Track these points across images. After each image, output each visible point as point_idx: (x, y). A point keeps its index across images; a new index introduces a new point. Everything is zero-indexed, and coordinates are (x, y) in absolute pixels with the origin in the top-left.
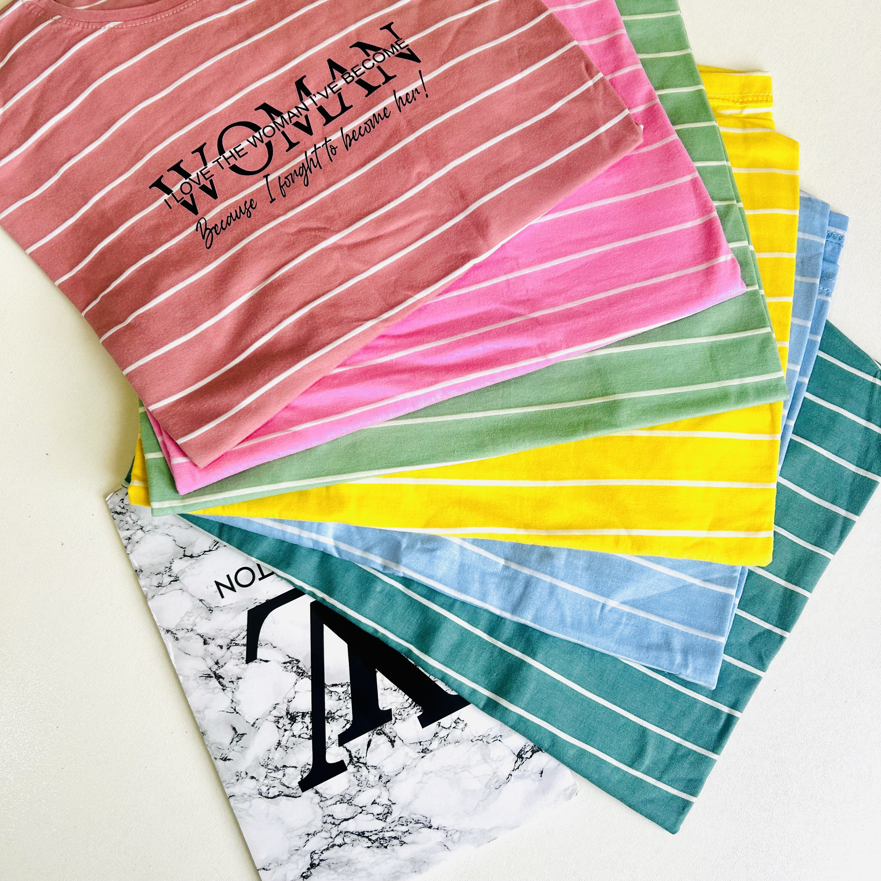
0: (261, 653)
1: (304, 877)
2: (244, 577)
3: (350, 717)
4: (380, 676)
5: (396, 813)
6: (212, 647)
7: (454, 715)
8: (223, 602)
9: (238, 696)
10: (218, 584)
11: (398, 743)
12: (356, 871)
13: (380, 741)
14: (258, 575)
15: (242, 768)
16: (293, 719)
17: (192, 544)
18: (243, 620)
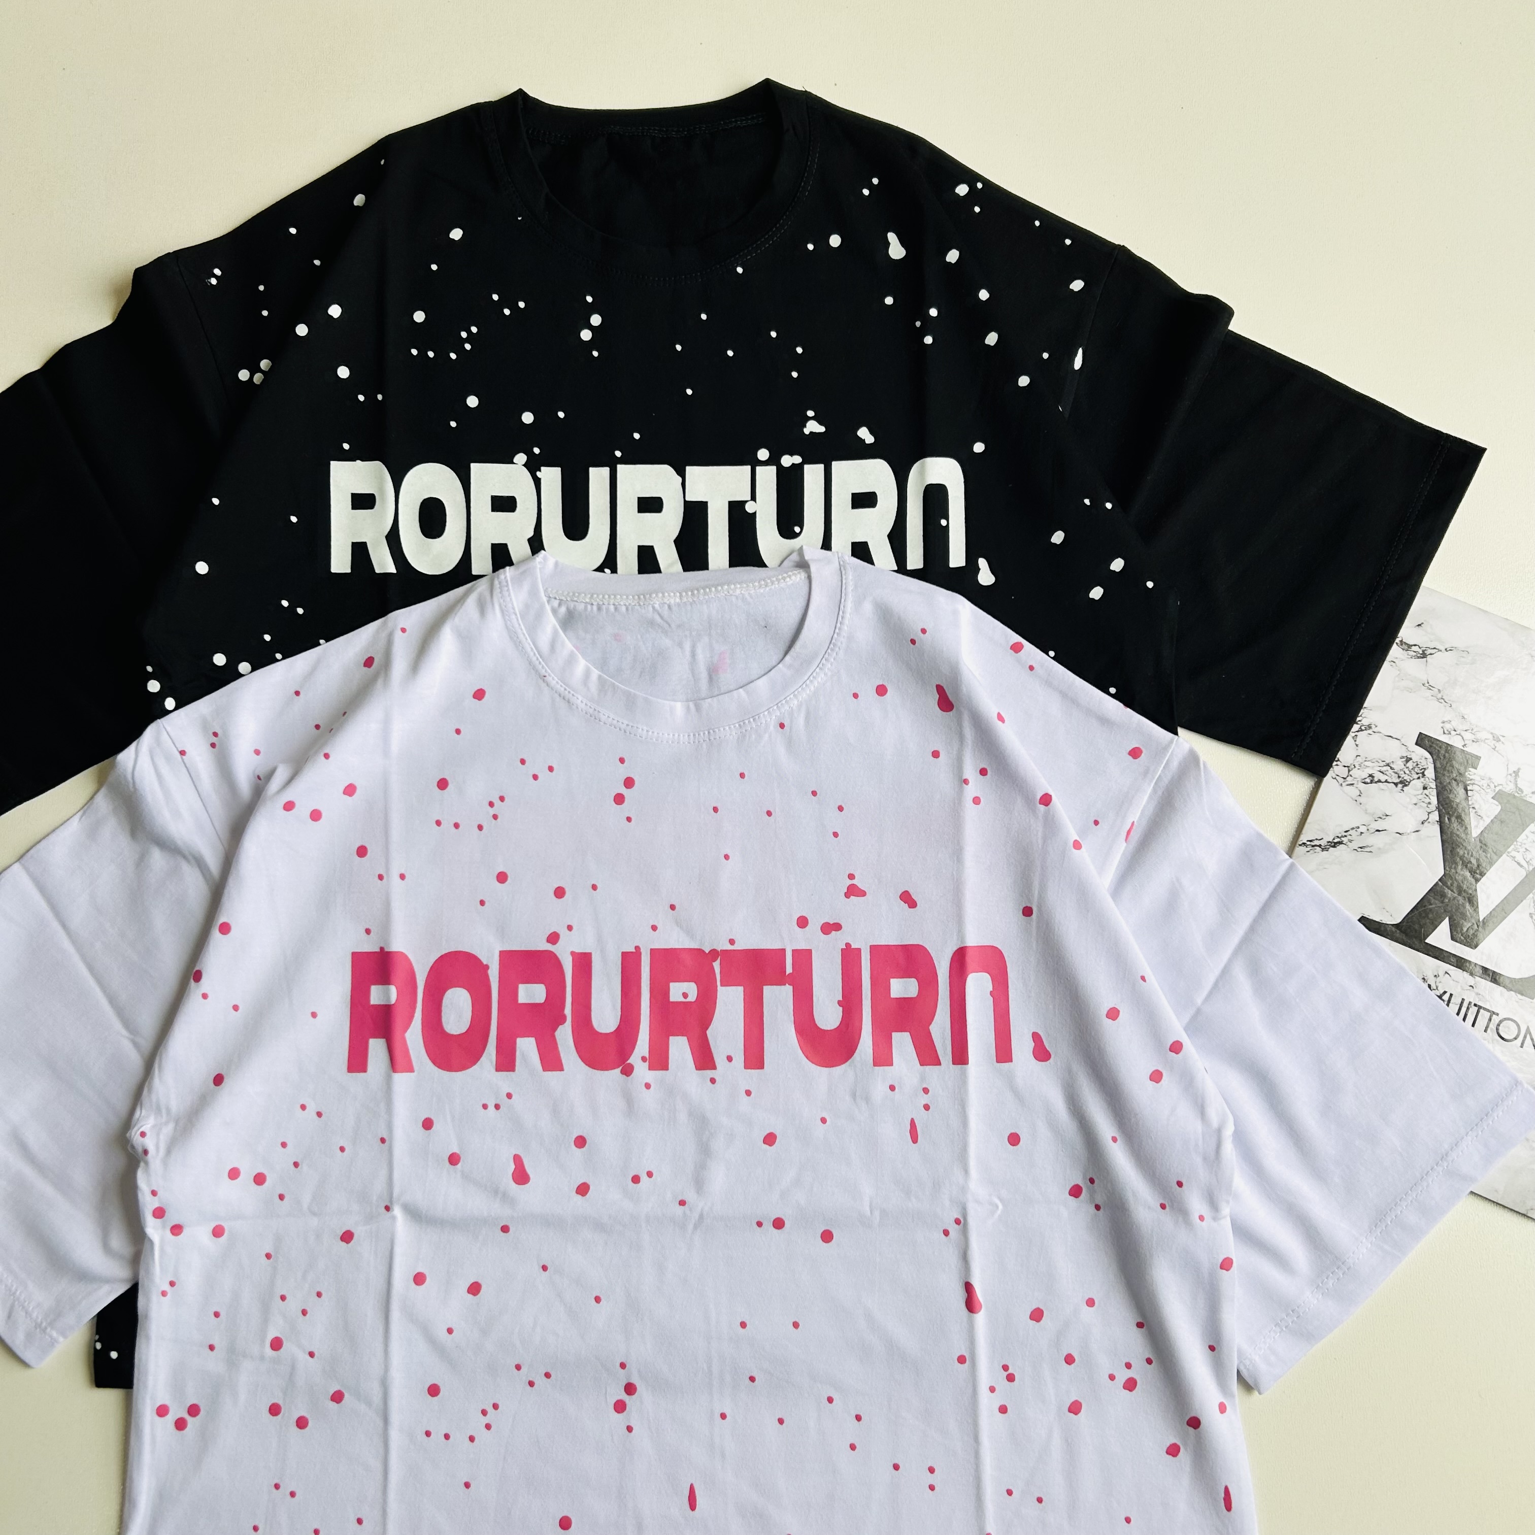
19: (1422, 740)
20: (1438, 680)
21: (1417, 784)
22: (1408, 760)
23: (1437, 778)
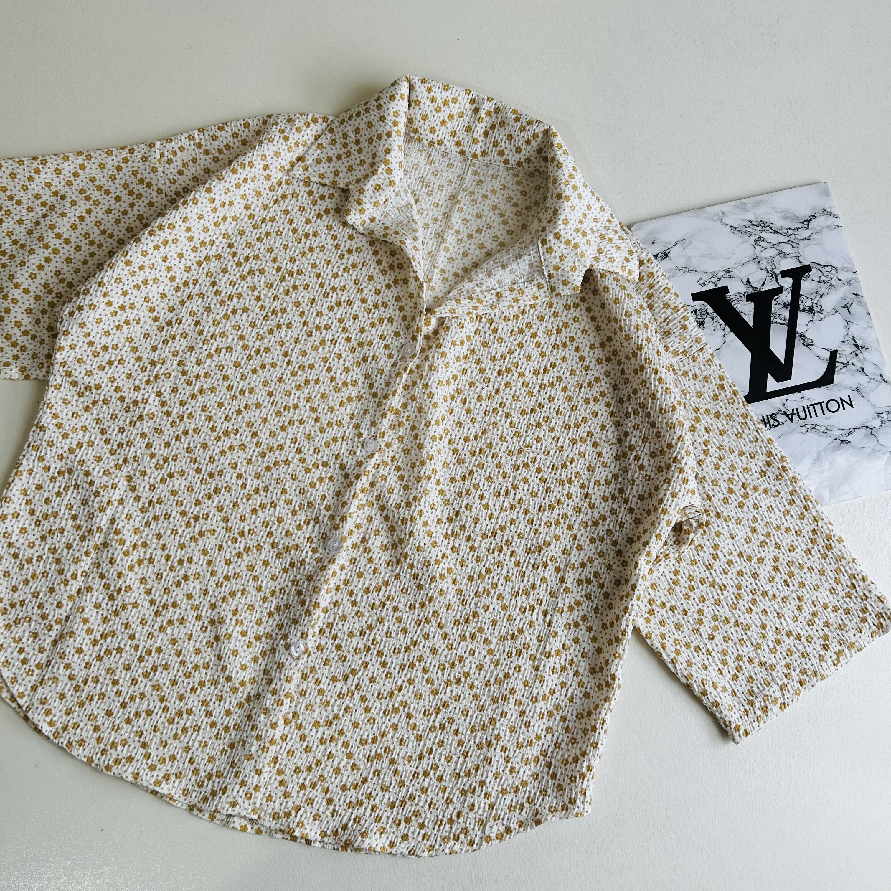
0: (827, 355)
1: (814, 216)
2: (833, 406)
3: (774, 302)
4: (751, 323)
5: (752, 239)
6: (859, 365)
7: (704, 289)
8: (849, 393)
9: (845, 331)
10: (851, 405)
11: (745, 280)
12: (782, 212)
13: (756, 284)
14: (824, 405)
15: (846, 287)
16: (811, 310)
17: (866, 436)
18: (837, 378)
19: (696, 297)
20: (681, 263)
21: (708, 319)
22: (695, 311)
23: (716, 311)
